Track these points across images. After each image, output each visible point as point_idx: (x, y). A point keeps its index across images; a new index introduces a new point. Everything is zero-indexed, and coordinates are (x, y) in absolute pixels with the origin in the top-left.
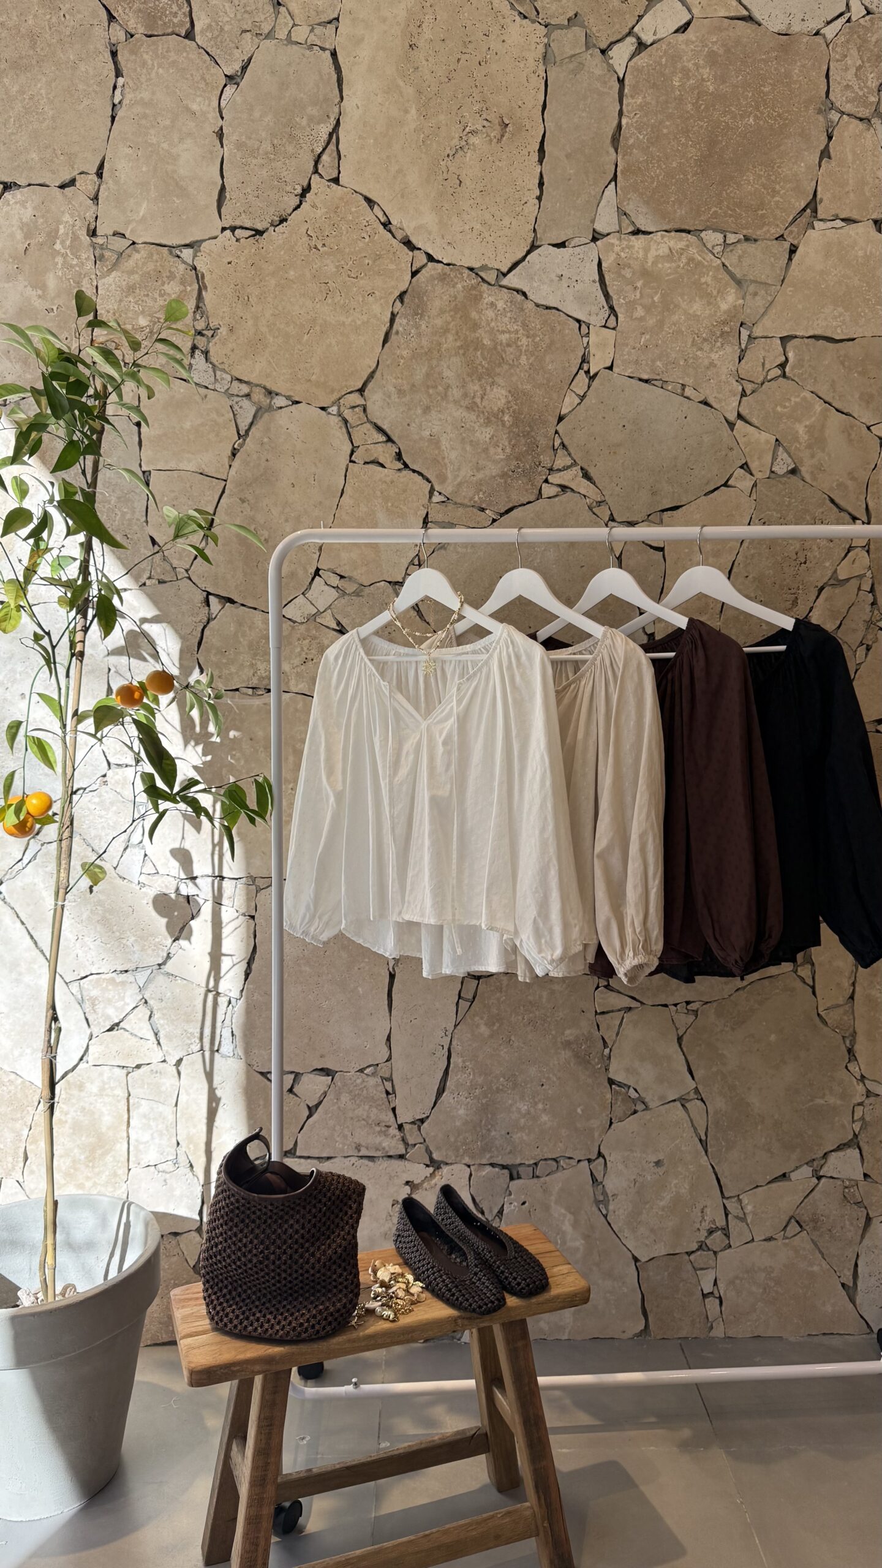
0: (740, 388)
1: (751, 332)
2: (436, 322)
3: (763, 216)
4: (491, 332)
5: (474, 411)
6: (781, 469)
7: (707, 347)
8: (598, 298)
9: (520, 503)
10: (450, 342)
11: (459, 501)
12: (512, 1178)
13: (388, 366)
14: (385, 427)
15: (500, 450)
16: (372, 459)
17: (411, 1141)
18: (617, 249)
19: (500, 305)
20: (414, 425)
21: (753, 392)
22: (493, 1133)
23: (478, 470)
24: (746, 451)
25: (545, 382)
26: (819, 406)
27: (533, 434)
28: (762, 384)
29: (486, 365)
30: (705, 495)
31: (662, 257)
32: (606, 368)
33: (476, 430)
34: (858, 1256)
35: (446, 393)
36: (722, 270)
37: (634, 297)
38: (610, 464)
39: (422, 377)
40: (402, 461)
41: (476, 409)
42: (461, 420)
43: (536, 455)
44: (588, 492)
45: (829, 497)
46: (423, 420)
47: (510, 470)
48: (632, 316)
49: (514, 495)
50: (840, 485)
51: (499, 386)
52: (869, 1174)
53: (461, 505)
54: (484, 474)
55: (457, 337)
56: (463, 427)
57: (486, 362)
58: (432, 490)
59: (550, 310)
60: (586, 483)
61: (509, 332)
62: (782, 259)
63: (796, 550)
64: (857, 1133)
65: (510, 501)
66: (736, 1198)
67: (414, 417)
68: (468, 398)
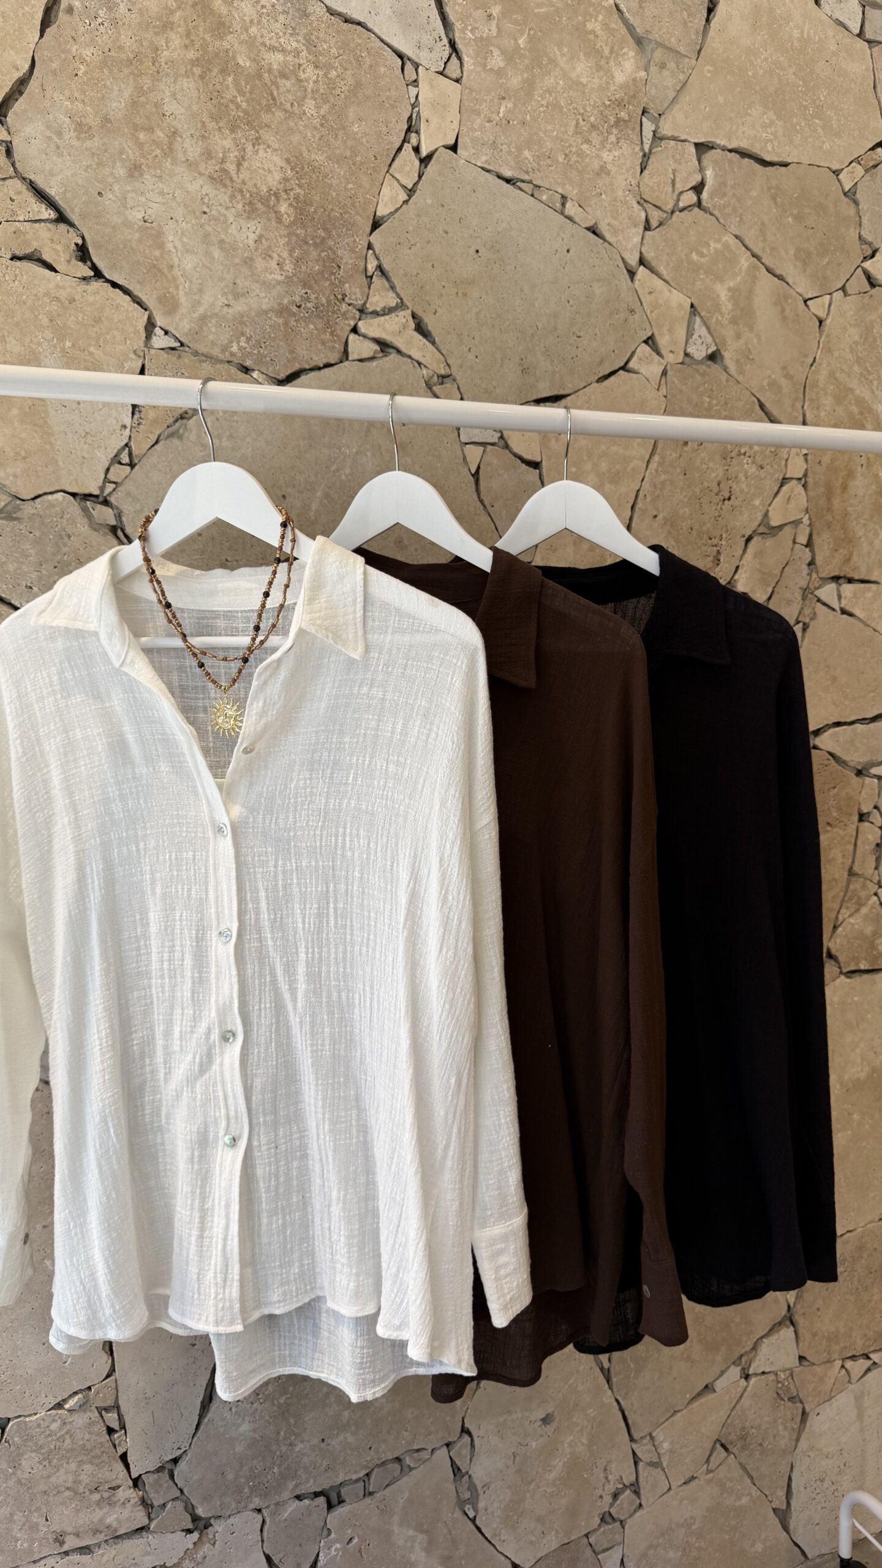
0: (643, 215)
1: (657, 127)
2: (147, 3)
4: (251, 43)
5: (225, 186)
6: (699, 351)
7: (595, 138)
8: (432, 20)
9: (313, 364)
10: (173, 48)
11: (202, 348)
12: (330, 1506)
13: (54, 73)
14: (52, 192)
15: (273, 264)
16: (28, 251)
17: (156, 1504)
20: (111, 196)
21: (661, 224)
22: (299, 1447)
23: (237, 296)
24: (653, 316)
25: (348, 154)
26: (745, 261)
27: (331, 243)
28: (673, 212)
29: (244, 105)
30: (597, 381)
32: (447, 147)
33: (229, 222)
34: (792, 1467)
35: (171, 144)
36: (616, 16)
37: (487, 31)
38: (458, 312)
39: (123, 105)
40: (89, 263)
41: (228, 182)
42: (202, 199)
43: (337, 282)
44: (424, 356)
45: (759, 400)
46: (129, 188)
47: (292, 304)
48: (485, 65)
49: (302, 349)
50: (773, 384)
51: (269, 147)
52: (804, 1355)
53: (206, 356)
54: (246, 304)
55: (187, 42)
56: (205, 213)
57: (242, 99)
58: (150, 325)
59: (354, 26)
60: (421, 343)
61: (282, 51)
62: (698, 16)
63: (718, 479)
64: (792, 1305)
65: (295, 359)
66: (648, 1438)
67: (110, 180)
68: (214, 161)
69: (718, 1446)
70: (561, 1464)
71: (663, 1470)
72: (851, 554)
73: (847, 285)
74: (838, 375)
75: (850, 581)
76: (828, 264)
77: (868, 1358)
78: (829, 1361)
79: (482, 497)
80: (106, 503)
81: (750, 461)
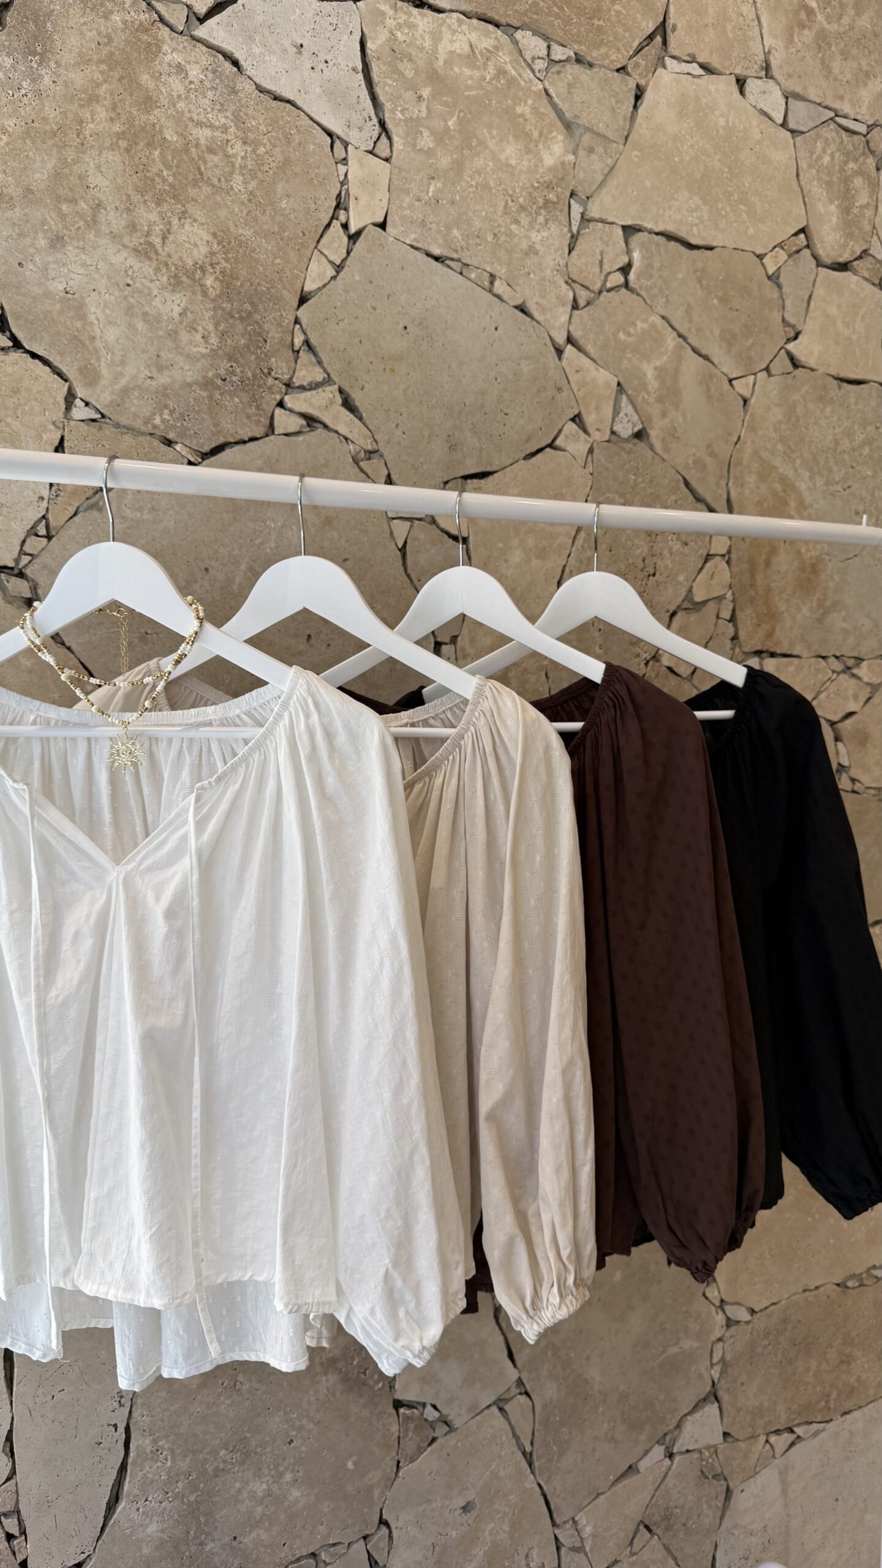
0: (571, 295)
1: (585, 209)
2: (72, 76)
3: (600, 29)
4: (178, 118)
5: (150, 259)
6: (625, 429)
7: (524, 219)
8: (362, 100)
9: (238, 438)
10: (99, 120)
11: (124, 420)
15: (198, 337)
18: (391, 23)
19: (194, 72)
20: (32, 267)
21: (588, 304)
22: (210, 1546)
23: (160, 368)
24: (580, 394)
25: (276, 229)
26: (671, 341)
27: (257, 317)
28: (600, 292)
29: (171, 179)
30: (525, 458)
31: (458, 55)
32: (376, 225)
33: (153, 295)
34: (716, 1546)
35: (94, 216)
36: (545, 100)
37: (417, 112)
38: (386, 388)
39: (46, 176)
40: (8, 333)
41: (153, 256)
42: (126, 271)
43: (263, 356)
44: (351, 432)
45: (684, 478)
46: (51, 259)
47: (217, 377)
48: (414, 146)
49: (227, 423)
50: (698, 462)
51: (195, 220)
52: (728, 1431)
53: (128, 429)
54: (170, 377)
55: (113, 115)
56: (128, 285)
57: (169, 173)
58: (70, 398)
59: (284, 104)
60: (349, 418)
61: (210, 126)
62: (626, 103)
63: (644, 555)
64: (716, 1381)
65: (219, 432)
66: (571, 1522)
67: (32, 250)
68: (139, 234)
69: (642, 1527)
70: (481, 1553)
71: (586, 1555)
72: (773, 629)
73: (771, 366)
74: (762, 454)
75: (773, 655)
76: (752, 344)
77: (792, 1432)
78: (754, 1437)
79: (409, 571)
80: (21, 575)
81: (674, 538)
